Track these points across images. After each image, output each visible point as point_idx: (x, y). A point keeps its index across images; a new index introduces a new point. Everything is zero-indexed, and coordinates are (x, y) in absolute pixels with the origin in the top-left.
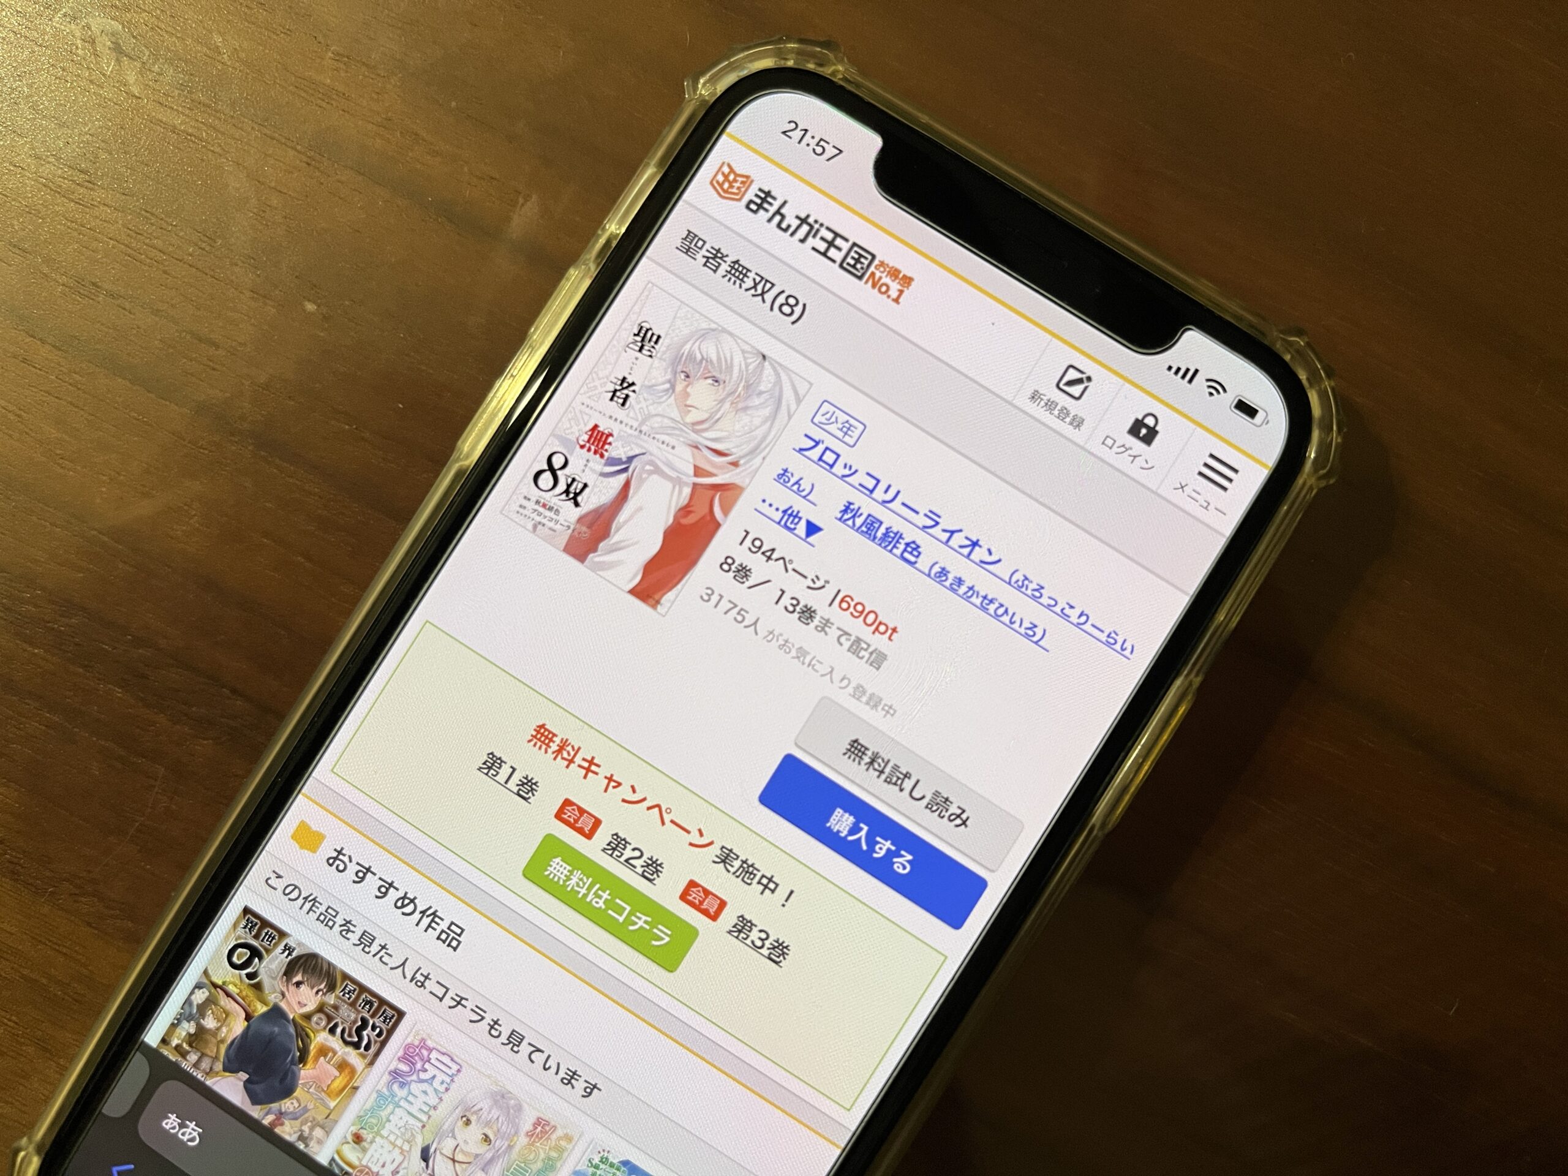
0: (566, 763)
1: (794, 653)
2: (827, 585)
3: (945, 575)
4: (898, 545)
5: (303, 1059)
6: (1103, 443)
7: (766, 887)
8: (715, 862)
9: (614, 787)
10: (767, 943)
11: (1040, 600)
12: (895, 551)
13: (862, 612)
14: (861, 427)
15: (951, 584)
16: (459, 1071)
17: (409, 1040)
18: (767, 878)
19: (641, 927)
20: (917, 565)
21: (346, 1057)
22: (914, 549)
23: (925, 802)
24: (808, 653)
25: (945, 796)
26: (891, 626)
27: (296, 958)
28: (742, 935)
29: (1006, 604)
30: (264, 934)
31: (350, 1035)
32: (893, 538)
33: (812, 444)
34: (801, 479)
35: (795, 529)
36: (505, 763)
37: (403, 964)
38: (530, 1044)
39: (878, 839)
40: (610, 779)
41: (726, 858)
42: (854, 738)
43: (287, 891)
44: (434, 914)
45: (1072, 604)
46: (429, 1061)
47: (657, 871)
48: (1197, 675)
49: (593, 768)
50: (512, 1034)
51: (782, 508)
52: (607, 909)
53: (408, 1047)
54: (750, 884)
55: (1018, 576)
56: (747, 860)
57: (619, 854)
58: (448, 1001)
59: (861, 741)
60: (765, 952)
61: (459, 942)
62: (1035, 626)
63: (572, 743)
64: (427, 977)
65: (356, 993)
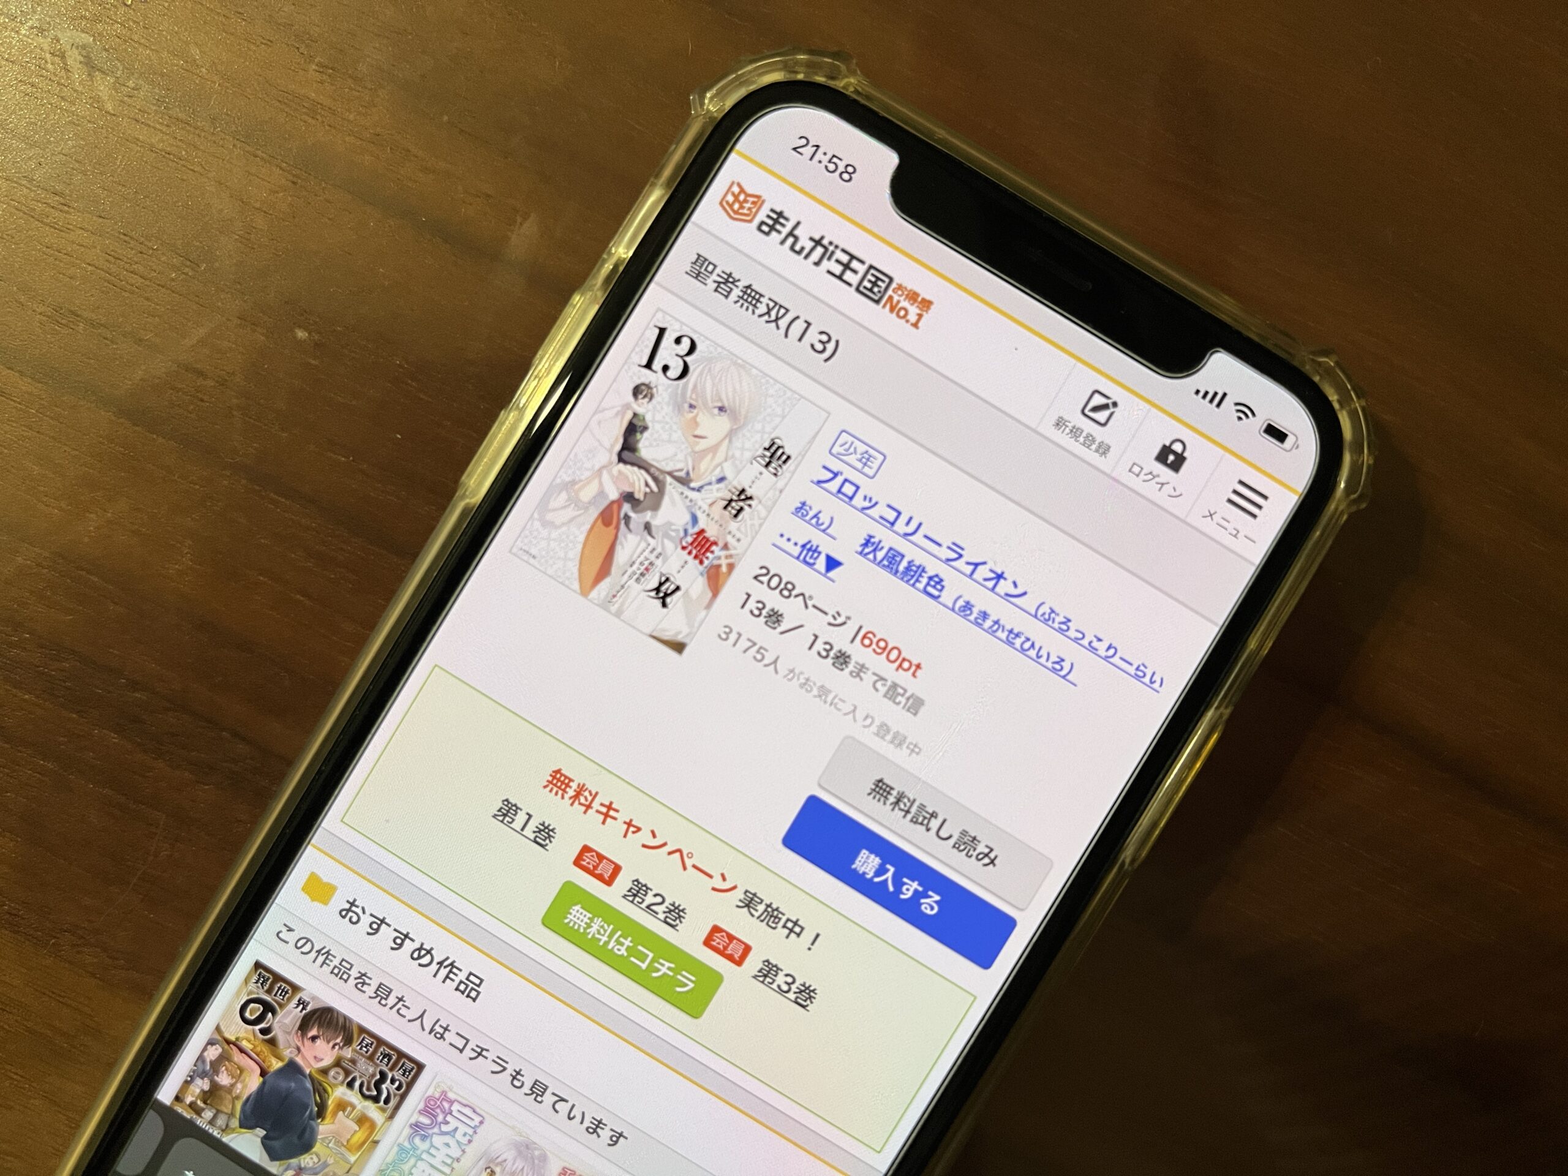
0: (584, 808)
1: (815, 692)
2: (848, 622)
3: (970, 609)
4: (921, 579)
5: (321, 1113)
6: (1130, 471)
7: (791, 930)
8: (738, 906)
9: (634, 832)
10: (794, 988)
11: (1066, 633)
12: (918, 585)
13: (884, 649)
14: (882, 457)
15: (976, 619)
16: (481, 1123)
17: (429, 1093)
18: (792, 921)
19: (665, 974)
20: (941, 600)
21: (366, 1111)
22: (937, 583)
23: (952, 841)
24: (830, 691)
25: (973, 835)
26: (915, 662)
27: (310, 1012)
28: (768, 980)
29: (1032, 639)
30: (277, 989)
31: (369, 1089)
32: (916, 572)
33: (831, 475)
34: (820, 512)
35: (814, 564)
36: (521, 810)
37: (422, 1016)
38: (554, 1094)
39: (905, 880)
40: (629, 824)
41: (750, 902)
42: (878, 778)
43: (299, 945)
44: (452, 964)
45: (1101, 637)
46: (451, 1113)
47: (680, 917)
48: (1226, 707)
49: (612, 813)
50: (535, 1084)
51: (801, 543)
52: (629, 956)
53: (429, 1099)
54: (774, 928)
55: (1045, 609)
56: (771, 904)
57: (640, 900)
58: (468, 1052)
59: (885, 781)
60: (792, 996)
61: (479, 993)
62: (1063, 660)
63: (590, 789)
64: (446, 1029)
65: (373, 1046)
